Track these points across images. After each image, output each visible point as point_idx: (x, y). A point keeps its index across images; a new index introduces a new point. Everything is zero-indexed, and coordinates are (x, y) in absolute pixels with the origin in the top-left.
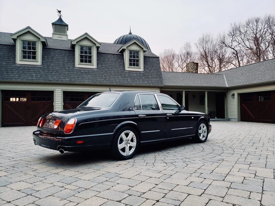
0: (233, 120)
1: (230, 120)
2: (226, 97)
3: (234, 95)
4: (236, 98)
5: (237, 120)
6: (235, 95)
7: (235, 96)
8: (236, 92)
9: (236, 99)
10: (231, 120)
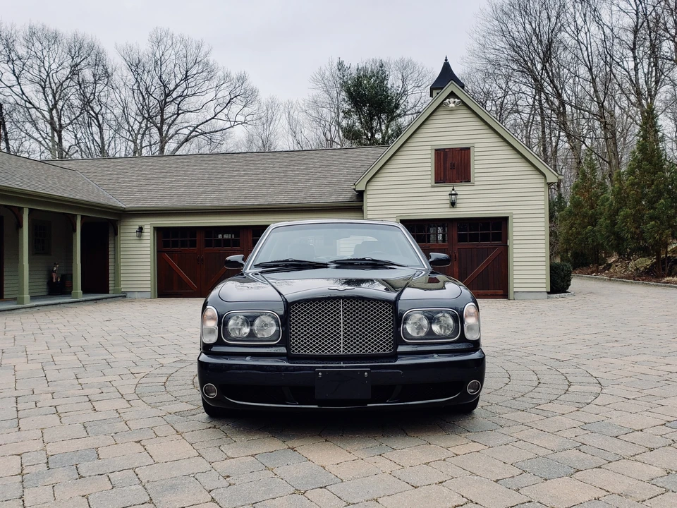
0: (137, 295)
1: (125, 297)
2: (116, 234)
3: (141, 229)
4: (149, 238)
5: (148, 295)
6: (145, 230)
7: (145, 234)
8: (148, 225)
9: (149, 241)
10: (128, 295)
